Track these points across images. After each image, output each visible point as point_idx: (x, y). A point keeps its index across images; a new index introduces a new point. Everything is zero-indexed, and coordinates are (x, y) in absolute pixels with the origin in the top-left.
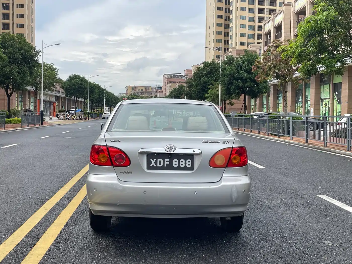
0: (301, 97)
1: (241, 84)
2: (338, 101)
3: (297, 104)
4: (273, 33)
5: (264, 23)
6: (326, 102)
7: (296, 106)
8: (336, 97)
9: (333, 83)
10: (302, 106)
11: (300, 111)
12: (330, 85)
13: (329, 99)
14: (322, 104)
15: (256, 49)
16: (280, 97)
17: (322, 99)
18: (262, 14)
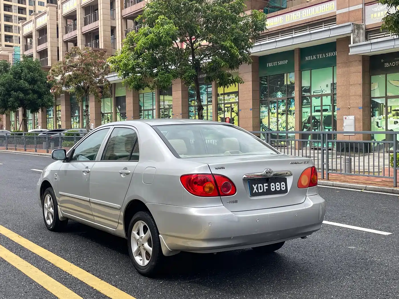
0: (77, 111)
1: (21, 95)
2: (121, 116)
3: (73, 118)
4: (35, 36)
5: (22, 24)
6: (108, 117)
7: (71, 121)
8: (118, 111)
9: (116, 96)
10: (79, 121)
11: (76, 126)
12: (112, 98)
13: (111, 113)
14: (103, 119)
15: (8, 53)
16: (50, 111)
17: (103, 114)
18: (9, 11)
